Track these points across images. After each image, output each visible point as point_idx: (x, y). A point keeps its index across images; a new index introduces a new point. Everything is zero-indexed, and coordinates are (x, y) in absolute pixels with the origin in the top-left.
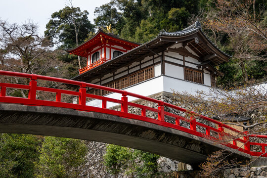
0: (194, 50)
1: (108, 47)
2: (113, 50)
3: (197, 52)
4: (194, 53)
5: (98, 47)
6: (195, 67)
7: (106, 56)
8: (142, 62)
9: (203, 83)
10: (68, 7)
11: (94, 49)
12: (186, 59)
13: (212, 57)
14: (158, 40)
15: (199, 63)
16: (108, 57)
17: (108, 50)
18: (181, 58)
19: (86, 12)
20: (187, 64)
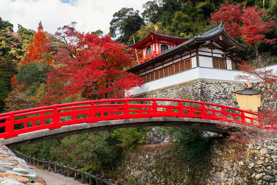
0: (219, 44)
1: (157, 42)
2: (160, 45)
3: (221, 45)
4: (219, 46)
5: (150, 43)
6: (220, 56)
7: (156, 49)
8: (182, 55)
9: (226, 68)
10: (124, 8)
11: (148, 44)
12: (214, 51)
13: (232, 48)
14: (193, 41)
15: (223, 53)
16: (157, 50)
17: (157, 45)
18: (210, 51)
19: (138, 11)
20: (214, 55)
